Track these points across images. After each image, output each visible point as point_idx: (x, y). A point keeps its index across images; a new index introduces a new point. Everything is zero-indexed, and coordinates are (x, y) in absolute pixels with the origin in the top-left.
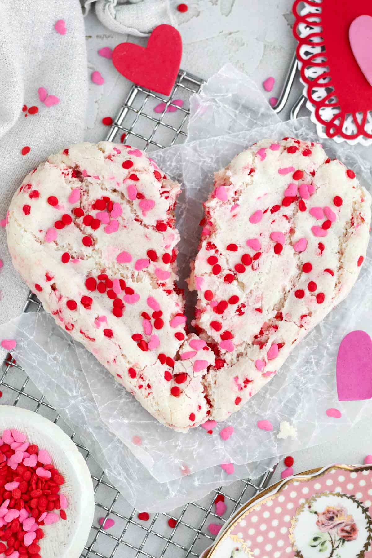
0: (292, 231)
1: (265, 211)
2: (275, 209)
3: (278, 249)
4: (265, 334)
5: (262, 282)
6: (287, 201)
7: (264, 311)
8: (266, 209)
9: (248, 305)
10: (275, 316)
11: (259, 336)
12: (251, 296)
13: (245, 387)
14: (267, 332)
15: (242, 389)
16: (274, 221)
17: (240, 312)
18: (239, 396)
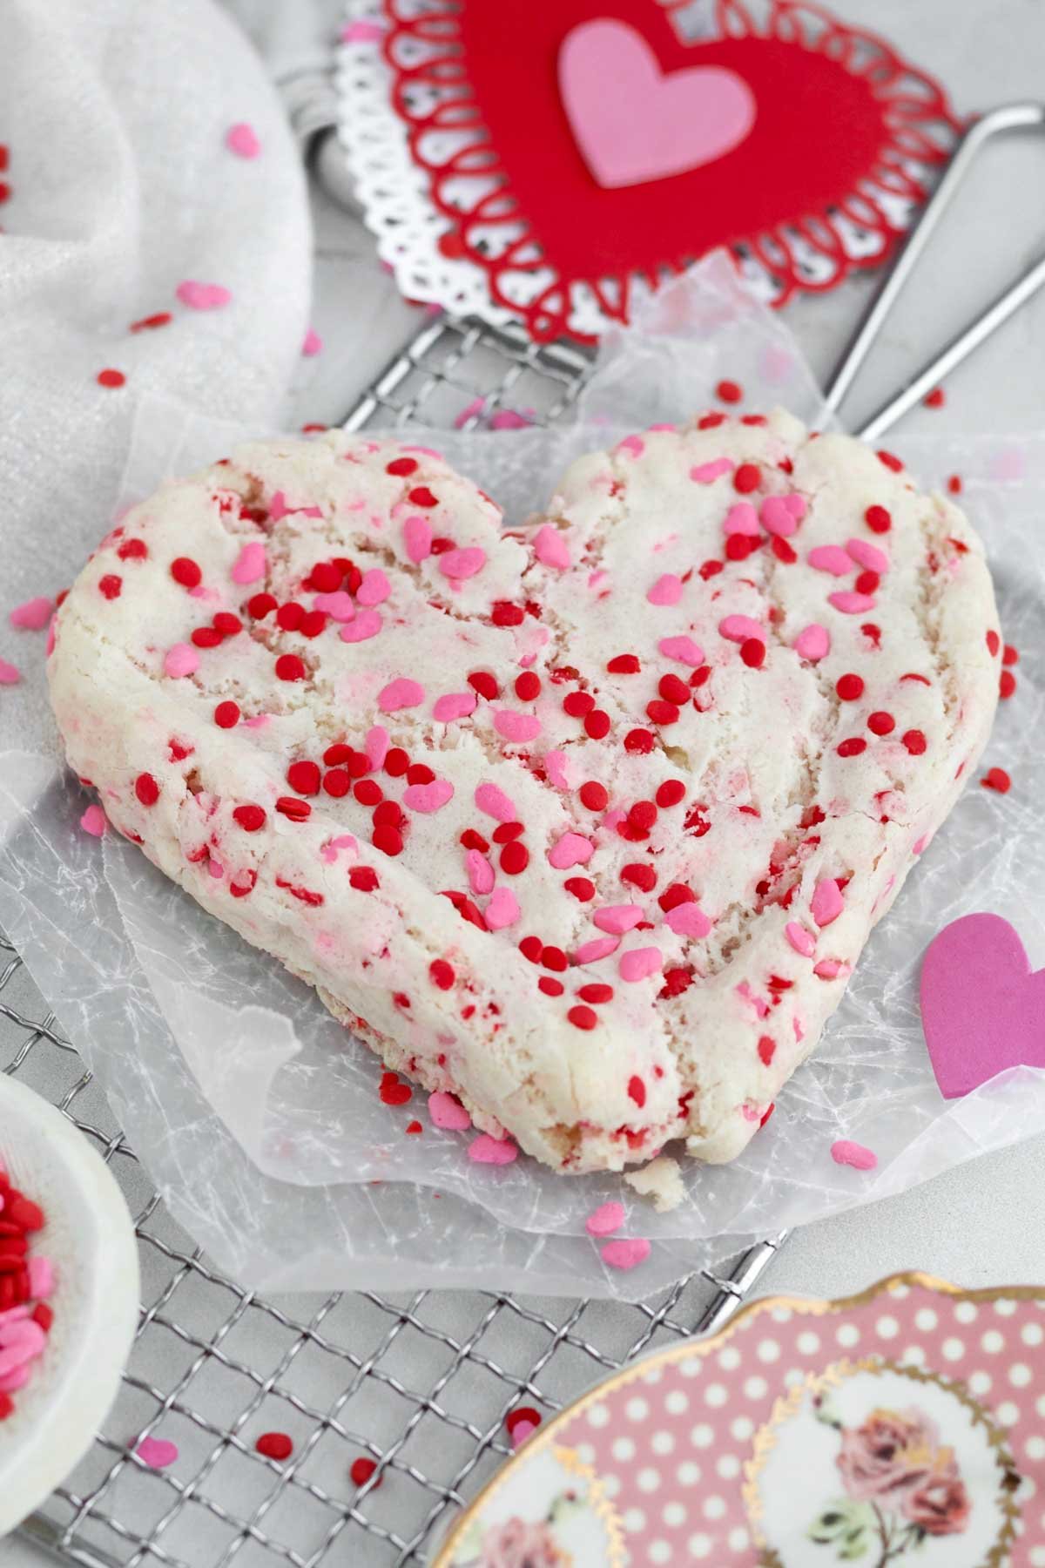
0: (775, 616)
1: (687, 578)
2: (710, 569)
3: (752, 653)
4: (786, 866)
5: (735, 737)
6: (738, 547)
7: (766, 812)
8: (684, 572)
9: (715, 801)
10: (799, 822)
11: (771, 880)
12: (718, 776)
13: (776, 1001)
14: (793, 860)
15: (768, 1011)
16: (718, 594)
17: (697, 824)
18: (767, 1033)
